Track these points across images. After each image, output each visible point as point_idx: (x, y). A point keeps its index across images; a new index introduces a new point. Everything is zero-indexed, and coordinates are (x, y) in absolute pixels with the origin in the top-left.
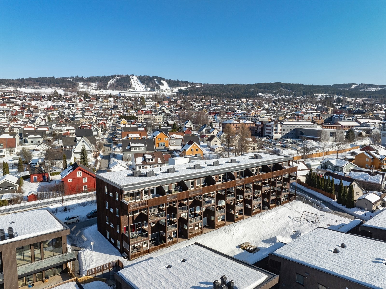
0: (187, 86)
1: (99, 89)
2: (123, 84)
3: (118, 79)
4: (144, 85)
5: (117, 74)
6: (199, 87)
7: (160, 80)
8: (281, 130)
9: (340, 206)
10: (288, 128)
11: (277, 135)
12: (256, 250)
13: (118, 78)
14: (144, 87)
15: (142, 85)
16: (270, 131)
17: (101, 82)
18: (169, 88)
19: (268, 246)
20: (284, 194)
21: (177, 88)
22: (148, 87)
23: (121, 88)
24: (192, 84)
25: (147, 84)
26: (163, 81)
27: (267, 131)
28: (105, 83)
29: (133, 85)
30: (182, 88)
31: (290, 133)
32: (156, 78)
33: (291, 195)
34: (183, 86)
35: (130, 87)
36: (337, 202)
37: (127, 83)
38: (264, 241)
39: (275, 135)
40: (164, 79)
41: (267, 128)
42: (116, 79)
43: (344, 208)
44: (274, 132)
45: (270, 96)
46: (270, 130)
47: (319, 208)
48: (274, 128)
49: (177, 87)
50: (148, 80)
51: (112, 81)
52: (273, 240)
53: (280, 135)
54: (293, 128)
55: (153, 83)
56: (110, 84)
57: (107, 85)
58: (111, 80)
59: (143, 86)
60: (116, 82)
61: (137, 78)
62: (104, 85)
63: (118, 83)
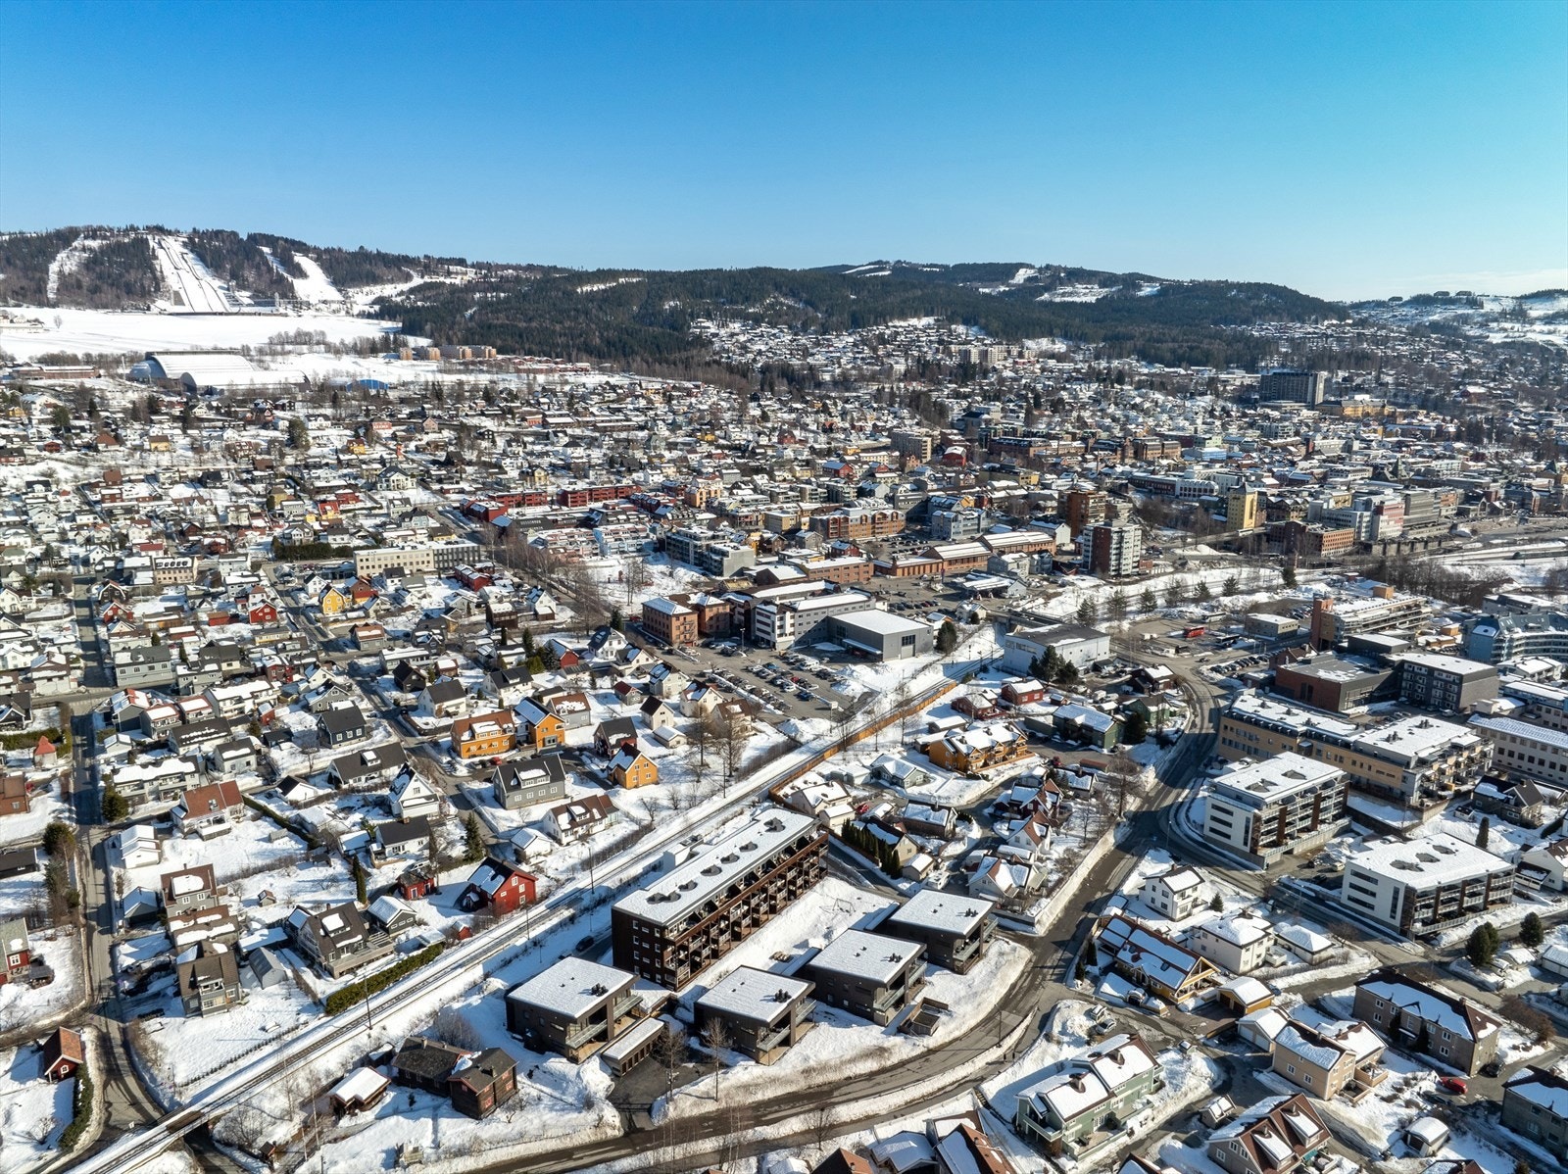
0: (408, 278)
1: (12, 302)
2: (121, 275)
3: (91, 250)
4: (221, 278)
5: (80, 222)
6: (457, 281)
7: (286, 249)
8: (793, 625)
9: (883, 876)
10: (809, 619)
11: (783, 639)
12: (790, 958)
13: (95, 244)
14: (221, 288)
15: (209, 279)
16: (769, 629)
17: (15, 266)
18: (332, 294)
19: (801, 952)
20: (812, 873)
21: (366, 289)
22: (242, 287)
23: (118, 297)
24: (428, 265)
25: (234, 276)
26: (299, 258)
27: (758, 625)
28: (38, 275)
29: (172, 281)
30: (389, 290)
31: (814, 630)
32: (270, 241)
33: (822, 869)
34: (392, 281)
35: (158, 289)
36: (882, 869)
37: (140, 272)
38: (796, 947)
39: (779, 640)
40: (304, 249)
41: (758, 617)
42: (84, 249)
43: (888, 878)
44: (778, 632)
45: (737, 331)
46: (768, 625)
47: (858, 885)
48: (778, 623)
49: (368, 284)
50: (236, 254)
51: (65, 262)
52: (804, 944)
53: (792, 638)
54: (820, 618)
55: (258, 267)
56: (61, 273)
57: (46, 283)
58: (59, 257)
59: (217, 283)
60: (89, 265)
61: (185, 245)
62: (33, 285)
63: (98, 269)
